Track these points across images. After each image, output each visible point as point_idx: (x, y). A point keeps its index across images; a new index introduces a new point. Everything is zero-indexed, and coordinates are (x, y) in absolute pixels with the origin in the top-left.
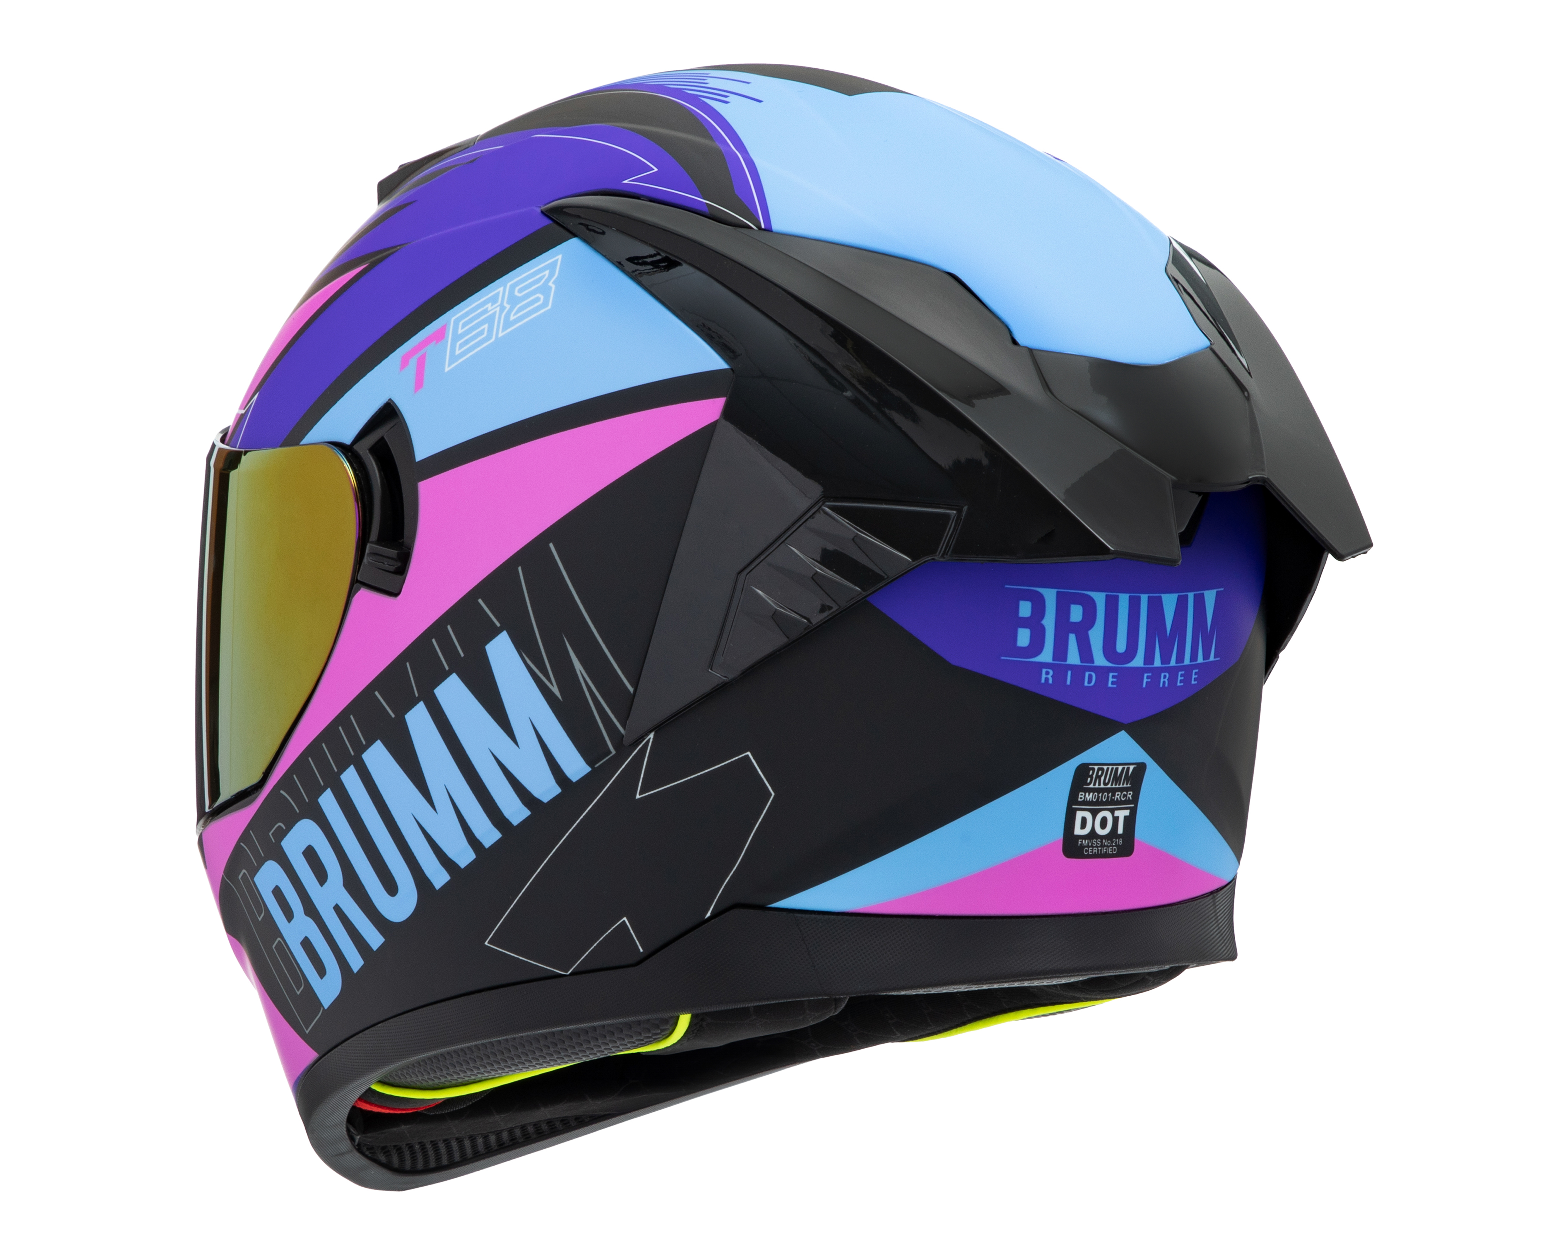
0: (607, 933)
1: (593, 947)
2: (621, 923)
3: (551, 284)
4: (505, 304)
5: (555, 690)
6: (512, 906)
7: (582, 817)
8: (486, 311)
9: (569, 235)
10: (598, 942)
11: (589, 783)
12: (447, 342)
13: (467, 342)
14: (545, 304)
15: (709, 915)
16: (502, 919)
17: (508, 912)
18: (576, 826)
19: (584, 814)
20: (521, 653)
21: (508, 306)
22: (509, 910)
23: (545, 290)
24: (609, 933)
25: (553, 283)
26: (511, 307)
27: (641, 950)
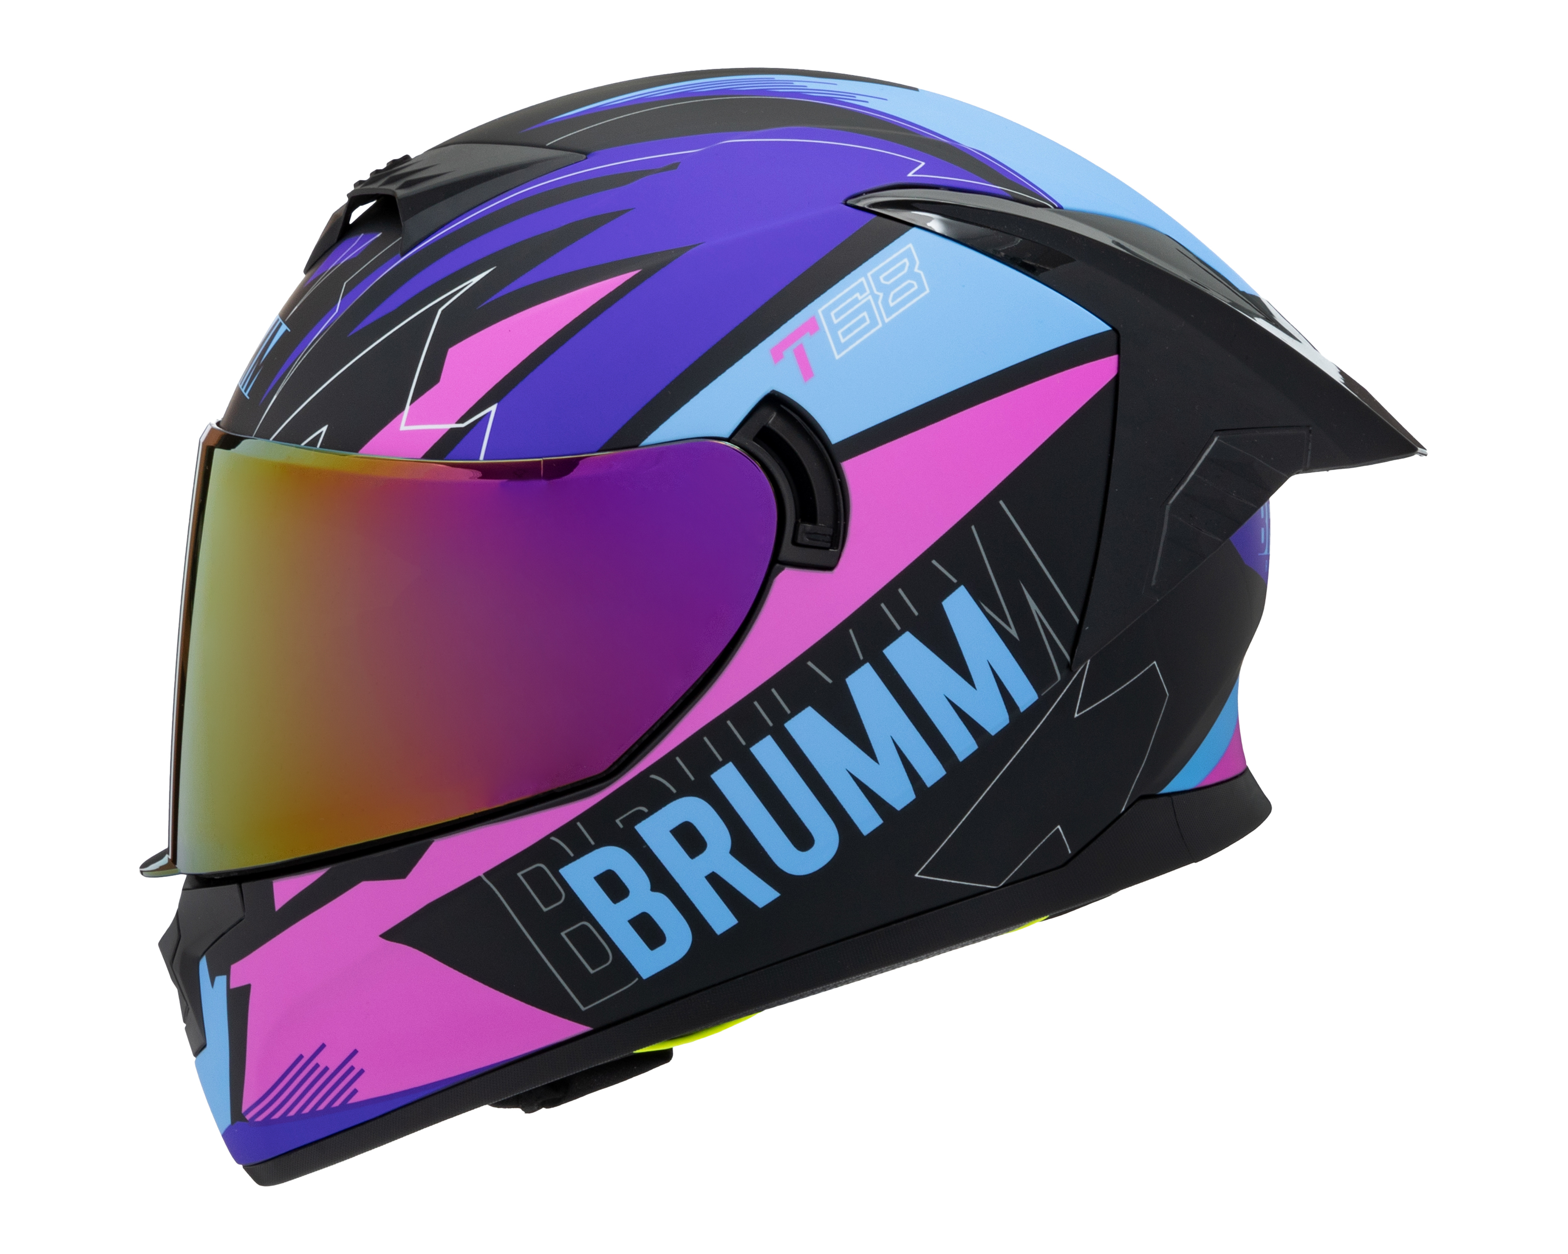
0: (1042, 843)
1: (1027, 858)
2: (1055, 832)
3: (916, 270)
4: (876, 292)
5: (1013, 632)
6: (950, 836)
7: (1026, 743)
8: (856, 301)
9: (909, 227)
10: (1032, 852)
11: (1036, 710)
12: (825, 332)
13: (850, 330)
14: (921, 289)
15: (1123, 809)
16: (938, 850)
17: (945, 842)
18: (1020, 752)
19: (1028, 740)
20: (979, 602)
21: (881, 295)
22: (946, 840)
23: (911, 275)
24: (1044, 843)
25: (919, 268)
26: (884, 294)
27: (1070, 852)
